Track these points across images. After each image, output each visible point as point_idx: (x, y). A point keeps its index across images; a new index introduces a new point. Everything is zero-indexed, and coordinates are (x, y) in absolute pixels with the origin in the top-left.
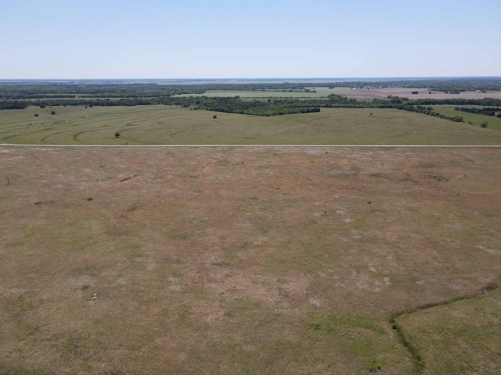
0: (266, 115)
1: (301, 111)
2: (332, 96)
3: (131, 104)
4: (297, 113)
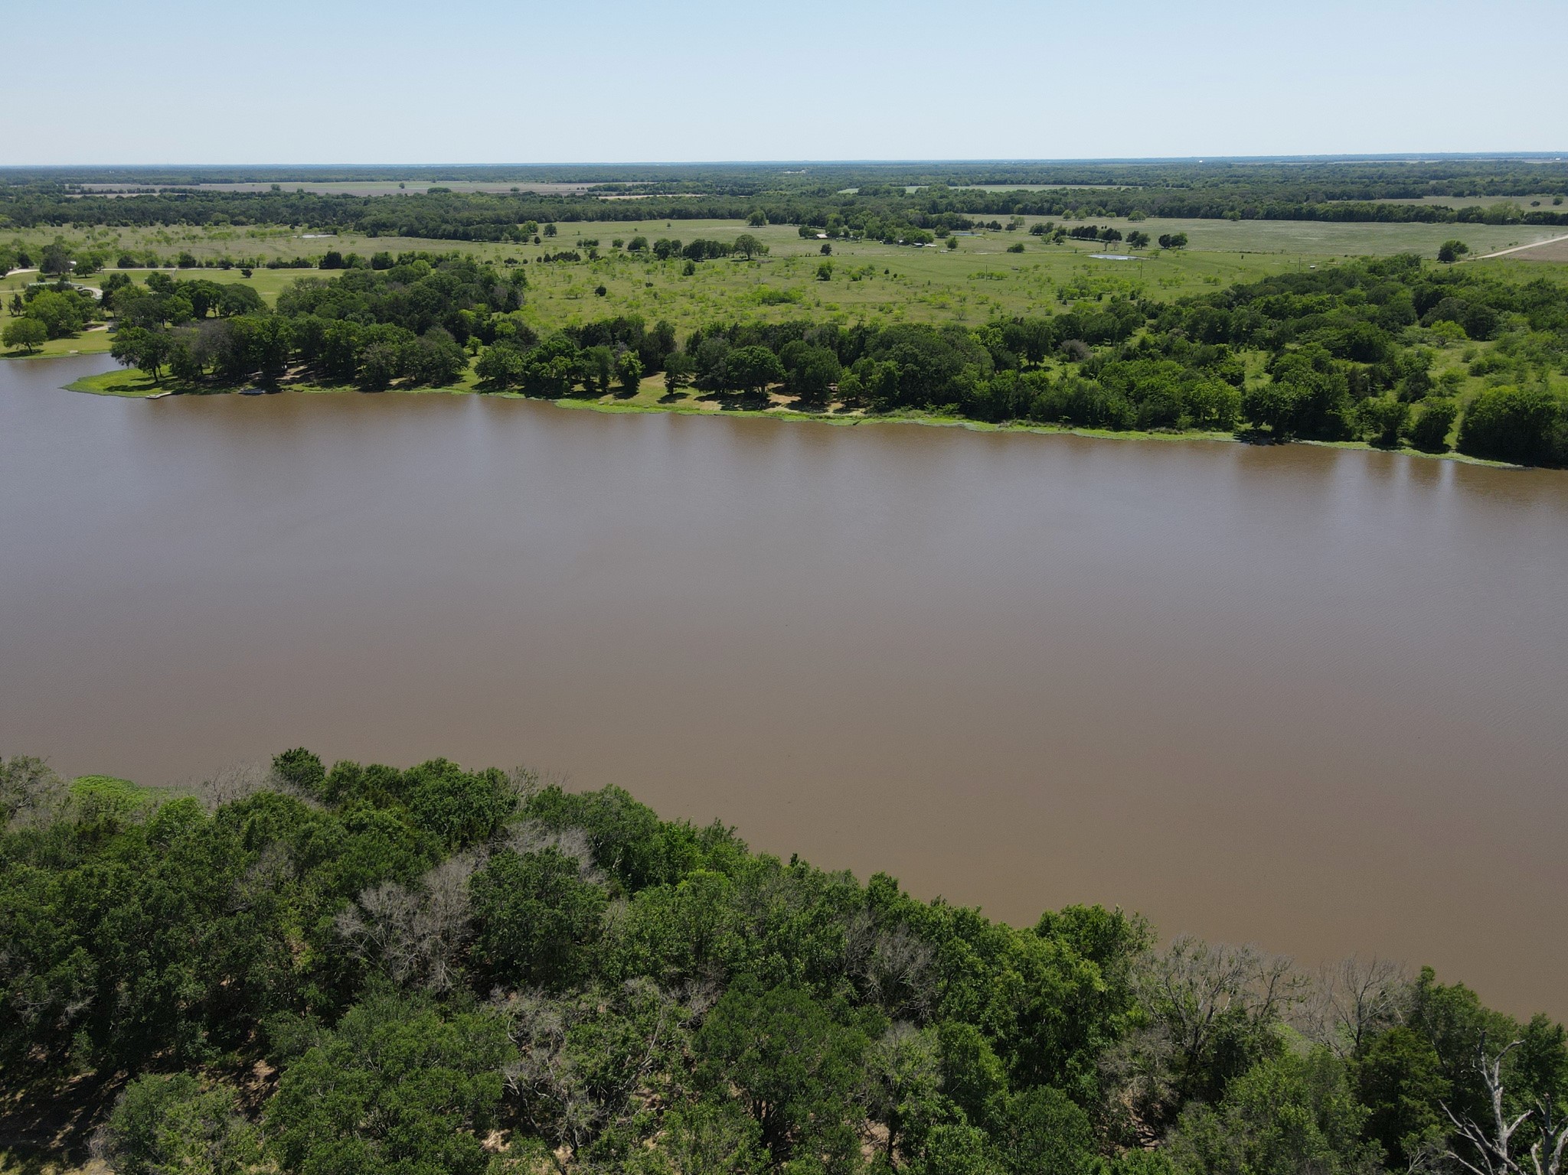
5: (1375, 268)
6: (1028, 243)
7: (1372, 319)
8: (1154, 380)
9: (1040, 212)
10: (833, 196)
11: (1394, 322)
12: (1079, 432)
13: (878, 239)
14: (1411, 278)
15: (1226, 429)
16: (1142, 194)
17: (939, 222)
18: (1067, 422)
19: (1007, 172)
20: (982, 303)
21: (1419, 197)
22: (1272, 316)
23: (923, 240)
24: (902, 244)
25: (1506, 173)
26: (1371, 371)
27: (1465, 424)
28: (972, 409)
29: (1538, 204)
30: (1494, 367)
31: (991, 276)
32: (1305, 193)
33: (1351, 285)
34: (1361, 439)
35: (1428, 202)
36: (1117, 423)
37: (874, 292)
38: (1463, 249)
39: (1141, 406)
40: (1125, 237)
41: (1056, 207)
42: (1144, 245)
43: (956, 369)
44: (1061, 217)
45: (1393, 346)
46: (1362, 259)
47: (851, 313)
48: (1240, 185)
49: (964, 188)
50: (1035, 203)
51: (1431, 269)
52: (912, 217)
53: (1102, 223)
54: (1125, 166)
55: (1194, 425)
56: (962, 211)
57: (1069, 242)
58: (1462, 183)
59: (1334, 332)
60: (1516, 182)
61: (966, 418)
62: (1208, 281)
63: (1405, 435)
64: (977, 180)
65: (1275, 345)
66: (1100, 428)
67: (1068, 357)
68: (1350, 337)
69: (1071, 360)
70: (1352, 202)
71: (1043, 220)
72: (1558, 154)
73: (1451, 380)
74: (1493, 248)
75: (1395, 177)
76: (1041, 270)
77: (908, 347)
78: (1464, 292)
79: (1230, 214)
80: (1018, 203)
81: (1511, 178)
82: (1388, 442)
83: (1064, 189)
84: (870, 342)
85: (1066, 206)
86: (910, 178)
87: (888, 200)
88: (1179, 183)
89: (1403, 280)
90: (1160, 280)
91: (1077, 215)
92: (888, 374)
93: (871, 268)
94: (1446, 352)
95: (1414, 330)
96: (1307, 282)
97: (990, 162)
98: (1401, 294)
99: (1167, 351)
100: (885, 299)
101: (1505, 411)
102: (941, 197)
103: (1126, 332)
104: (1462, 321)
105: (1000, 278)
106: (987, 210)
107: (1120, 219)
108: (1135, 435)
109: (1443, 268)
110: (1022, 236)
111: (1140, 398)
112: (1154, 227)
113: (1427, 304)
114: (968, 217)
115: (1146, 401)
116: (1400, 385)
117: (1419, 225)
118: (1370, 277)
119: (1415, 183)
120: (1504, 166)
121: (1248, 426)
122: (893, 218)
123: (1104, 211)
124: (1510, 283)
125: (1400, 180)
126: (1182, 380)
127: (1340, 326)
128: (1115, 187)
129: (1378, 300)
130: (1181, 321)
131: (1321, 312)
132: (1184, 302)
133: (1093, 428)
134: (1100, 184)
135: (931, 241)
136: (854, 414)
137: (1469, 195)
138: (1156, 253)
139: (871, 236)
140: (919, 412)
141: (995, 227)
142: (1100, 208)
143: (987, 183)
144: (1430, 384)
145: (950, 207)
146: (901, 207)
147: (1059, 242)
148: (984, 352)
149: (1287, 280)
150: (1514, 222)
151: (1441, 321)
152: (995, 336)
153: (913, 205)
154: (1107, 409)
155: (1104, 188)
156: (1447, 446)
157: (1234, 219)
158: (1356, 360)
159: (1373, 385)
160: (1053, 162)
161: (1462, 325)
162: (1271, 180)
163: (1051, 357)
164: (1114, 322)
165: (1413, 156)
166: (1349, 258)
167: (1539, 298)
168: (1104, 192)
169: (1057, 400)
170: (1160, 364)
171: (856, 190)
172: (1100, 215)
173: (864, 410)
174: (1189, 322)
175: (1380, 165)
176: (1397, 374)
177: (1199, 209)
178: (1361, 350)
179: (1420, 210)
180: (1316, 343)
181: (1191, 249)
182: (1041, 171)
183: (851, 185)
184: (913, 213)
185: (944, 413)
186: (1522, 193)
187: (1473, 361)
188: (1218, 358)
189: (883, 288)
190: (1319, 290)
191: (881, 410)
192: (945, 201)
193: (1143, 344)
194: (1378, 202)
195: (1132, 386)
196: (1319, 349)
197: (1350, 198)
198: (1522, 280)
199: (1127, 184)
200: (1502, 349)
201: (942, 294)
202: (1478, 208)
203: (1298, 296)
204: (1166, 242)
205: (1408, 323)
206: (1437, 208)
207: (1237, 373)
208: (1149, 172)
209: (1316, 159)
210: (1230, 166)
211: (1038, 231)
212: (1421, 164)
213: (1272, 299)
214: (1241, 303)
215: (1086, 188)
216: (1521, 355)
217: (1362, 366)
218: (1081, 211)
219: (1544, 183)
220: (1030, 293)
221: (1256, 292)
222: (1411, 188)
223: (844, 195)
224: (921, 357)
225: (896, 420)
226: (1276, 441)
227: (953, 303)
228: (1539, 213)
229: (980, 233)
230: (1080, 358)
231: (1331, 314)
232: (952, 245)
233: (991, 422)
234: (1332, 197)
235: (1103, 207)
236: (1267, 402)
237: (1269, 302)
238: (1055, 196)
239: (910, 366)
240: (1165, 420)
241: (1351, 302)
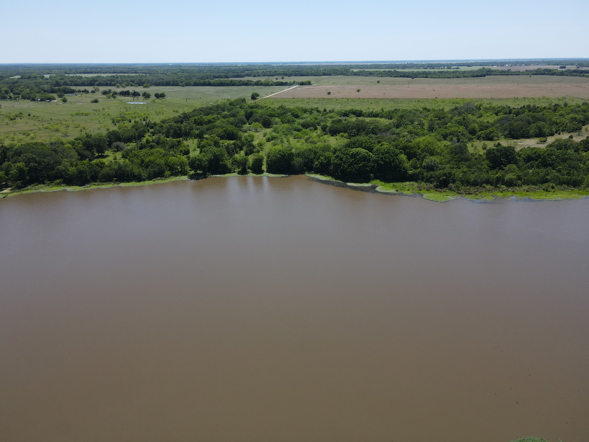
0: (448, 78)
1: (472, 76)
2: (483, 69)
3: (318, 74)
4: (469, 77)
5: (231, 103)
6: (101, 98)
7: (232, 124)
8: (152, 158)
9: (107, 85)
10: (7, 79)
11: (239, 124)
12: (123, 185)
13: (28, 99)
14: (243, 106)
15: (185, 175)
16: (149, 77)
17: (59, 90)
18: (116, 181)
19: (93, 68)
20: (77, 127)
21: (243, 77)
22: (198, 125)
23: (50, 99)
24: (40, 101)
25: (267, 69)
26: (234, 144)
27: (267, 161)
28: (69, 181)
29: (277, 79)
30: (273, 138)
31: (82, 114)
32: (206, 76)
33: (224, 111)
34: (234, 172)
35: (246, 79)
36: (139, 179)
37: (21, 125)
38: (258, 95)
39: (148, 170)
40: (141, 95)
41: (113, 83)
42: (149, 97)
43: (59, 163)
44: (116, 87)
45: (240, 133)
46: (227, 100)
47: (7, 137)
48: (184, 73)
49: (72, 75)
50: (104, 81)
51: (249, 103)
52: (46, 89)
53: (131, 89)
54: (142, 66)
55: (172, 175)
56: (72, 85)
57: (118, 97)
58: (254, 72)
59: (220, 130)
60: (270, 72)
61: (67, 185)
62: (174, 111)
63: (249, 168)
64: (79, 72)
65: (200, 136)
66: (132, 182)
67: (116, 150)
68: (225, 131)
69: (118, 151)
70: (222, 79)
71: (106, 88)
72: (281, 63)
73: (261, 145)
74: (267, 94)
75: (235, 70)
76: (106, 110)
77: (30, 155)
78: (260, 111)
79: (181, 84)
80: (97, 81)
81: (269, 71)
82: (243, 172)
83: (117, 75)
84: (10, 153)
85: (117, 82)
86: (48, 71)
87: (34, 81)
88: (162, 73)
89: (241, 107)
90: (156, 112)
91: (122, 86)
92: (20, 170)
93: (21, 113)
94: (258, 134)
95: (246, 126)
96: (208, 110)
97: (86, 64)
98: (240, 113)
99: (158, 143)
100: (26, 128)
101: (279, 156)
102: (61, 79)
103: (141, 136)
104: (261, 122)
105: (87, 115)
106: (83, 85)
107: (140, 87)
108: (147, 183)
109: (253, 102)
110: (98, 96)
111: (147, 166)
112: (153, 90)
113: (249, 116)
114: (73, 88)
115: (150, 167)
116: (245, 148)
117: (243, 87)
118: (230, 107)
119: (241, 72)
120: (266, 66)
121: (192, 172)
122: (36, 89)
123: (133, 84)
124: (273, 107)
125: (237, 71)
126: (164, 156)
127: (222, 127)
128: (138, 74)
129: (234, 116)
130: (163, 130)
131: (215, 122)
132: (163, 122)
133: (129, 182)
134: (132, 73)
135: (54, 99)
136: (5, 191)
137: (258, 76)
138: (154, 101)
139: (24, 98)
140: (42, 185)
141: (86, 92)
142: (131, 83)
143: (84, 73)
144: (254, 147)
145: (66, 84)
146: (40, 83)
147: (114, 97)
148: (74, 153)
149: (201, 110)
150: (272, 85)
151: (254, 122)
152: (79, 144)
153: (47, 83)
154: (133, 173)
155: (134, 75)
156: (263, 170)
157: (183, 86)
158: (229, 140)
159: (236, 150)
160: (113, 65)
161: (261, 123)
162: (195, 71)
163: (108, 151)
164: (135, 132)
165: (239, 63)
166: (223, 100)
167: (282, 112)
168: (133, 76)
169: (110, 172)
170: (154, 150)
171: (20, 77)
172: (132, 85)
173: (10, 188)
174: (166, 130)
175: (230, 66)
176: (243, 144)
177: (170, 83)
178: (230, 136)
179: (244, 82)
180: (214, 135)
181: (168, 99)
182: (108, 68)
183: (17, 74)
184: (46, 87)
185: (55, 185)
186: (272, 75)
187: (266, 136)
188: (178, 144)
189: (27, 123)
190: (213, 113)
191: (19, 188)
192: (62, 81)
193: (147, 141)
194: (230, 79)
195: (143, 161)
196: (215, 137)
197: (222, 78)
198: (276, 106)
199: (143, 73)
200: (275, 131)
201: (57, 124)
202: (260, 81)
203: (206, 116)
204: (158, 96)
205: (245, 124)
206: (249, 81)
207: (186, 150)
208: (151, 68)
209: (210, 64)
210: (181, 66)
211: (105, 93)
212: (242, 66)
213: (196, 118)
214: (186, 120)
215: (126, 75)
216: (281, 133)
217: (232, 142)
218: (124, 84)
219: (278, 72)
220: (99, 121)
221: (191, 115)
222: (240, 74)
223: (13, 79)
224: (38, 159)
225: (29, 192)
226: (204, 177)
227: (62, 129)
228: (278, 82)
229: (79, 95)
230: (122, 149)
231: (218, 123)
232: (65, 101)
233: (80, 185)
234: (216, 77)
235: (133, 82)
236: (197, 162)
237: (195, 119)
238: (113, 78)
239: (32, 164)
240: (159, 174)
241: (225, 117)
